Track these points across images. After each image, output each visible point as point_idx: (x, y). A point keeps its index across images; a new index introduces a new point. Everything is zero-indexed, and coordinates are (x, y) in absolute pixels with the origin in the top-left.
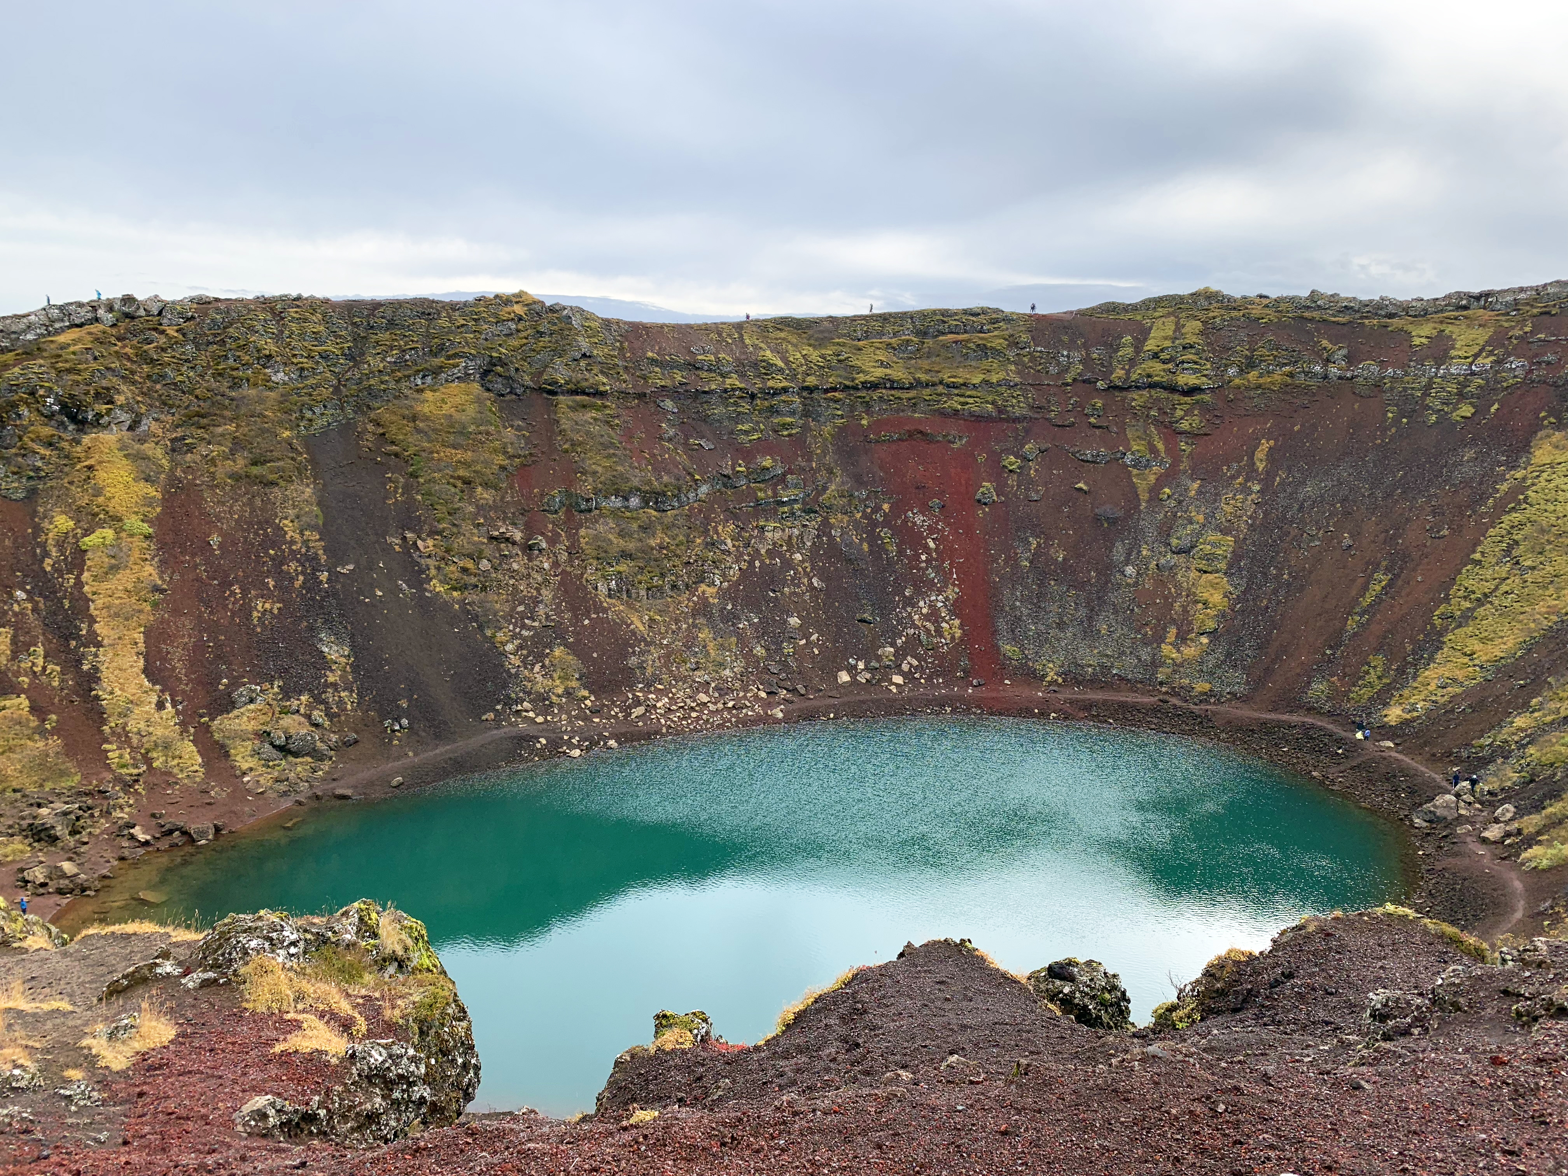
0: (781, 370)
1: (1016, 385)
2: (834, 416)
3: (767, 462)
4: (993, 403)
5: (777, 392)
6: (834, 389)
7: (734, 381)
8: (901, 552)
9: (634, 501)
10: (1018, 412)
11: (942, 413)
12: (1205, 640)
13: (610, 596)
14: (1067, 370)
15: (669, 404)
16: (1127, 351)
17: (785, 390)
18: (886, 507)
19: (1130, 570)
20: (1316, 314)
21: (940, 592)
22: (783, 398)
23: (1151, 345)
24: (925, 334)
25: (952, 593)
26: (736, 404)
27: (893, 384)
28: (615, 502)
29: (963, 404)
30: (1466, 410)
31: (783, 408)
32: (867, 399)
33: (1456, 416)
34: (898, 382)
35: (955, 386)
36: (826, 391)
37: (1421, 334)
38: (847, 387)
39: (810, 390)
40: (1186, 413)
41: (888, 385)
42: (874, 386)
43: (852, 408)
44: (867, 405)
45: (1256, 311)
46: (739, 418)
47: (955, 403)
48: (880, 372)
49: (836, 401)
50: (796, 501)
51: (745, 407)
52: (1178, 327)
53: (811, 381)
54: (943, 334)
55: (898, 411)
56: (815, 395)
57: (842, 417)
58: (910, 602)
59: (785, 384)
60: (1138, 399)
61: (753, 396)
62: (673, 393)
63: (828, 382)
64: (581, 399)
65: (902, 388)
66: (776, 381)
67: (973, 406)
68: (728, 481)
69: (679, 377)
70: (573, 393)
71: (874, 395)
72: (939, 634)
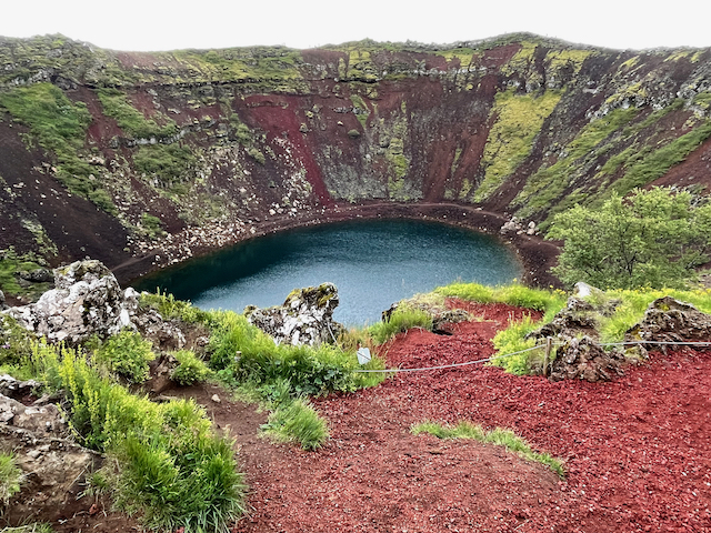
0: (200, 74)
1: (302, 80)
2: (229, 96)
3: (208, 118)
4: (295, 88)
5: (200, 85)
6: (226, 83)
7: (179, 79)
8: (277, 156)
10: (306, 92)
11: (274, 93)
13: (157, 187)
14: (320, 73)
15: (152, 92)
16: (342, 65)
17: (205, 83)
18: (264, 136)
20: (410, 49)
21: (298, 171)
23: (351, 62)
24: (258, 57)
25: (304, 171)
26: (184, 91)
27: (250, 79)
28: (144, 141)
29: (283, 89)
30: (470, 87)
31: (206, 92)
32: (242, 87)
33: (467, 89)
34: (253, 79)
35: (277, 81)
36: (223, 84)
37: (449, 57)
38: (232, 82)
39: (216, 83)
40: (372, 91)
42: (243, 81)
43: (236, 92)
44: (242, 90)
45: (388, 49)
46: (187, 98)
47: (280, 88)
48: (243, 76)
49: (228, 89)
50: (225, 136)
51: (189, 93)
52: (360, 55)
53: (215, 79)
55: (256, 92)
56: (219, 86)
57: (232, 96)
58: (288, 177)
59: (203, 81)
60: (352, 85)
61: (191, 87)
62: (155, 86)
63: (223, 80)
64: (108, 89)
65: (256, 82)
66: (200, 79)
67: (288, 89)
68: (192, 128)
69: (153, 78)
70: (105, 87)
71: (244, 85)
72: (304, 189)
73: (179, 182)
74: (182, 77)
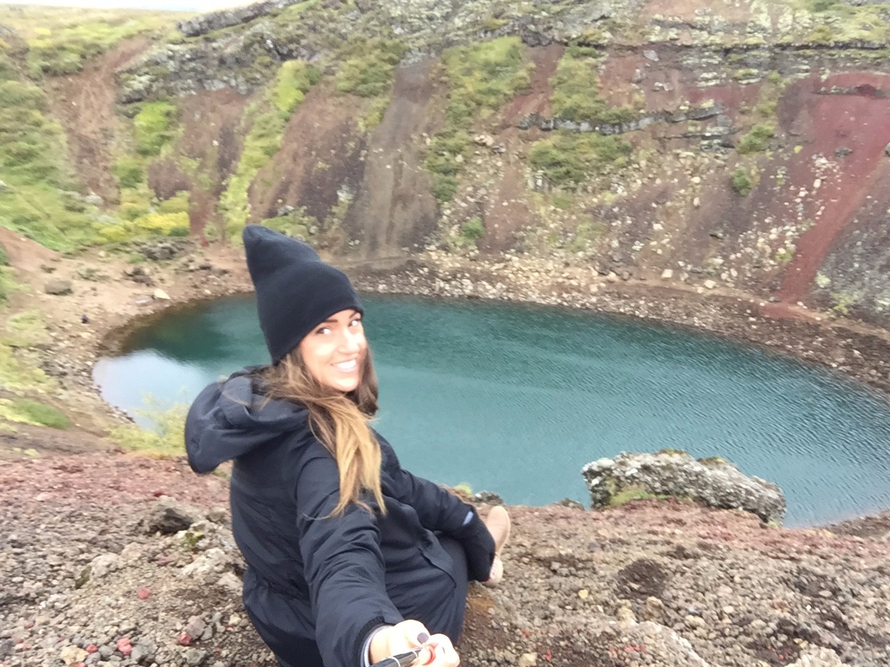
0: (764, 30)
2: (799, 71)
3: (708, 104)
5: (749, 48)
6: (807, 47)
8: (787, 186)
9: (584, 126)
13: (535, 189)
15: (652, 55)
17: (757, 47)
18: (797, 149)
22: (754, 53)
25: (806, 226)
26: (709, 57)
27: (864, 45)
28: (570, 125)
31: (751, 61)
32: (836, 57)
34: (869, 42)
36: (799, 48)
38: (820, 46)
39: (783, 47)
41: (859, 45)
42: (846, 46)
43: (820, 63)
44: (834, 62)
46: (709, 68)
49: (805, 57)
50: (718, 137)
51: (717, 59)
53: (788, 39)
55: (860, 68)
56: (787, 52)
57: (807, 71)
58: (766, 229)
59: (762, 41)
61: (727, 51)
62: (660, 47)
63: (804, 41)
64: (584, 49)
65: (872, 49)
66: (757, 39)
68: (669, 117)
69: (672, 34)
70: (580, 44)
71: (843, 53)
72: (772, 257)
73: (574, 190)
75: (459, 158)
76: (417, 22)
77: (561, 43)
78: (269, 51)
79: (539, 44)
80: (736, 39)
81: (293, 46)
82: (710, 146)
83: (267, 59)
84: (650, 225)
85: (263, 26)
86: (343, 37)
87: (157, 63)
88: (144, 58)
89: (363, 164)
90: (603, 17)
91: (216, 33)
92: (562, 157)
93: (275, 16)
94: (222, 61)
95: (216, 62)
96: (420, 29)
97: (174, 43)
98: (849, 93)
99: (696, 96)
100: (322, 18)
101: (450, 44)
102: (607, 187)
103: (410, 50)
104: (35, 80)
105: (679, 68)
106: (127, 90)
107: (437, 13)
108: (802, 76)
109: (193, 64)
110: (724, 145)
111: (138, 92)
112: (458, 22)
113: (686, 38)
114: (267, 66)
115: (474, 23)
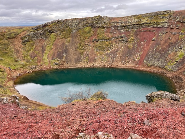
0: (130, 22)
1: (167, 22)
2: (137, 28)
3: (123, 35)
4: (162, 25)
5: (128, 25)
6: (137, 25)
7: (123, 24)
8: (137, 47)
9: (103, 40)
10: (165, 26)
11: (153, 27)
12: (176, 62)
13: (97, 51)
15: (113, 28)
17: (129, 25)
18: (138, 41)
19: (170, 51)
21: (140, 53)
24: (155, 15)
25: (141, 53)
27: (146, 23)
28: (101, 40)
29: (157, 26)
31: (129, 27)
35: (156, 23)
36: (136, 25)
38: (139, 24)
39: (134, 25)
42: (144, 24)
43: (140, 27)
44: (142, 27)
46: (122, 29)
47: (155, 26)
48: (145, 22)
49: (137, 26)
50: (125, 40)
51: (123, 28)
53: (134, 24)
54: (159, 15)
55: (146, 27)
58: (135, 54)
61: (125, 26)
62: (114, 26)
63: (137, 24)
65: (148, 24)
66: (129, 24)
67: (158, 26)
68: (117, 38)
69: (116, 24)
70: (101, 27)
71: (143, 25)
72: (136, 59)
74: (125, 23)
75: (83, 47)
76: (74, 25)
77: (98, 27)
78: (49, 32)
79: (94, 27)
80: (126, 24)
81: (53, 31)
82: (124, 42)
83: (48, 33)
84: (116, 56)
85: (47, 28)
86: (61, 29)
87: (29, 35)
88: (27, 35)
89: (67, 50)
90: (104, 22)
91: (39, 30)
92: (100, 46)
93: (49, 26)
94: (41, 34)
95: (39, 34)
96: (74, 26)
97: (32, 32)
98: (145, 31)
99: (121, 34)
100: (57, 26)
101: (79, 29)
102: (108, 50)
103: (73, 30)
104: (7, 40)
105: (117, 30)
106: (24, 40)
107: (77, 24)
108: (137, 29)
109: (35, 35)
110: (126, 41)
111: (26, 40)
112: (80, 25)
113: (118, 25)
114: (48, 34)
115: (83, 25)
